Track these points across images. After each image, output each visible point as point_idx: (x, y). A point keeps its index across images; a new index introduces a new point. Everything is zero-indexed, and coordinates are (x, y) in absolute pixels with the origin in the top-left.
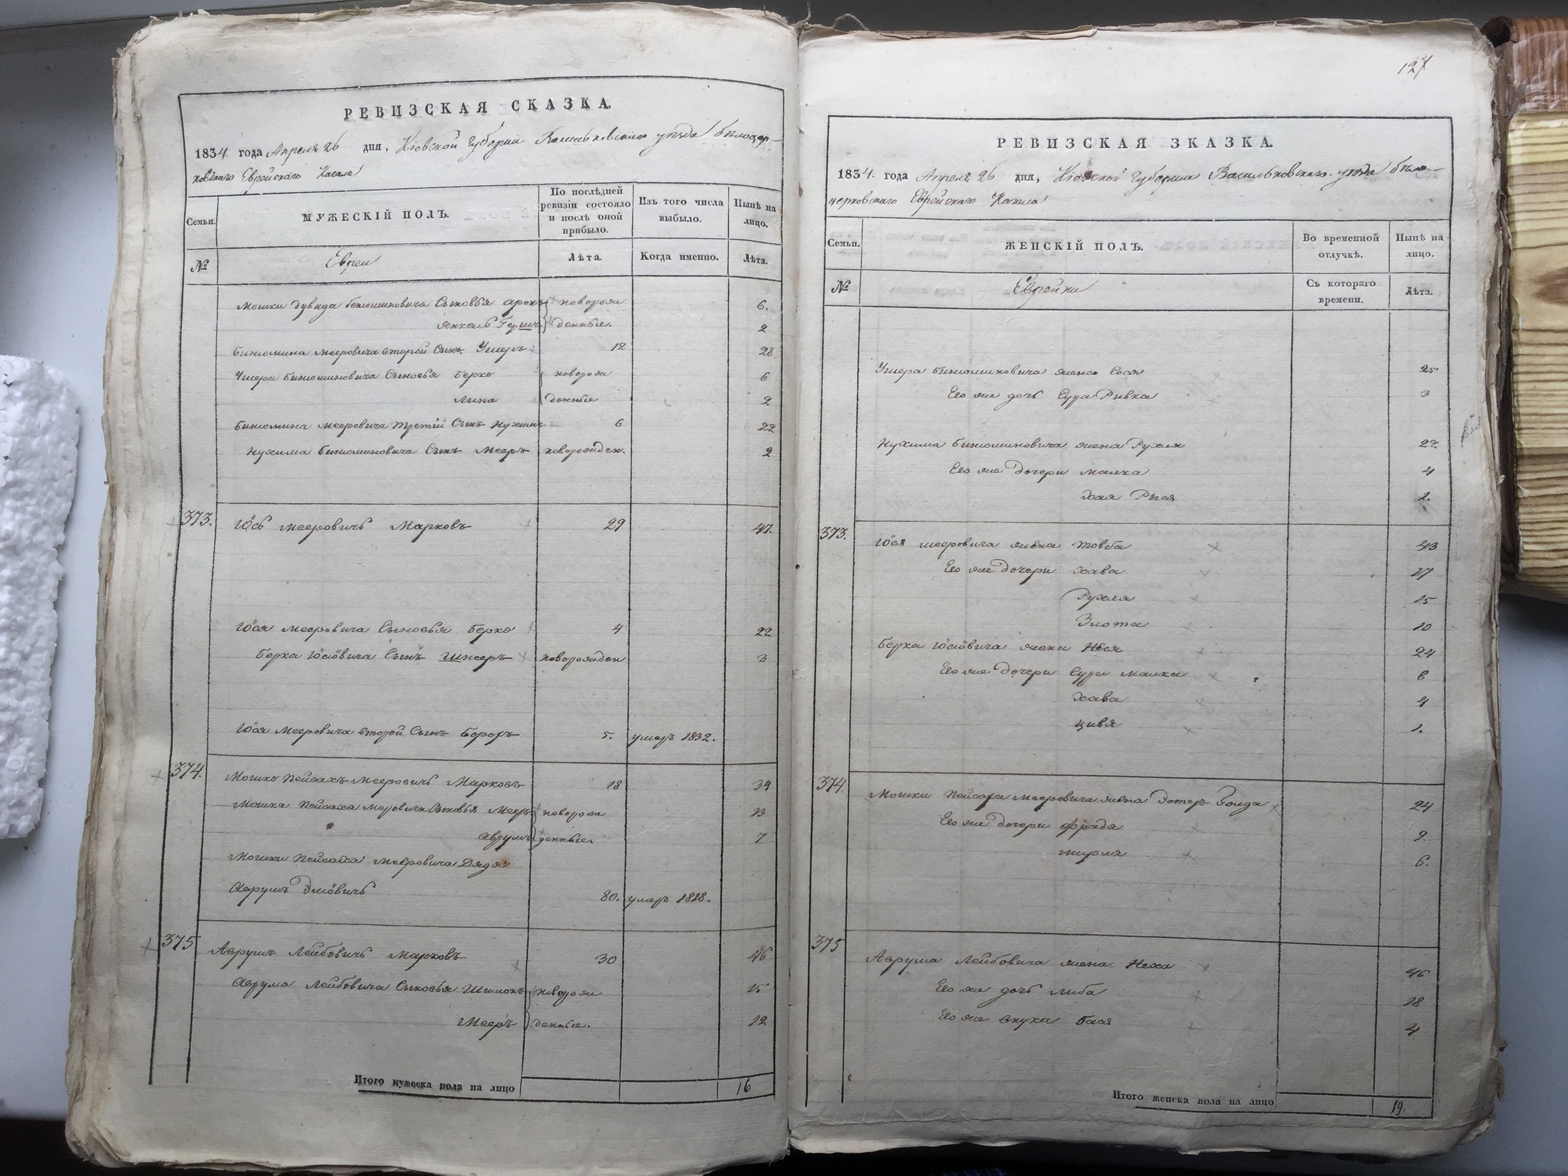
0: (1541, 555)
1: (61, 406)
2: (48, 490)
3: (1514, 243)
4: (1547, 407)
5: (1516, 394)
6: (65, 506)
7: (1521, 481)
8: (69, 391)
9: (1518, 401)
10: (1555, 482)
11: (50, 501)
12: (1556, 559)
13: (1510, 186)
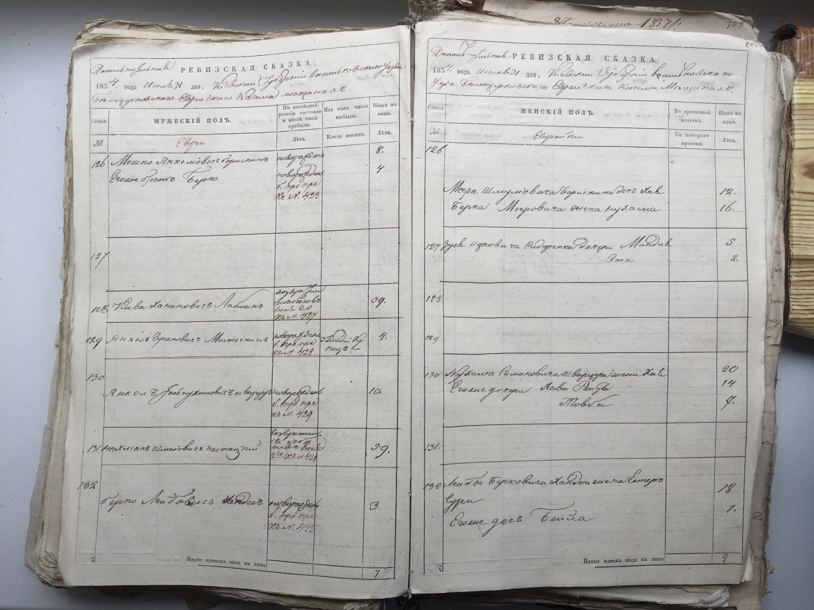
0: (800, 312)
3: (794, 145)
4: (807, 234)
5: (791, 225)
7: (792, 272)
9: (792, 230)
10: (809, 274)
12: (808, 314)
13: (793, 115)
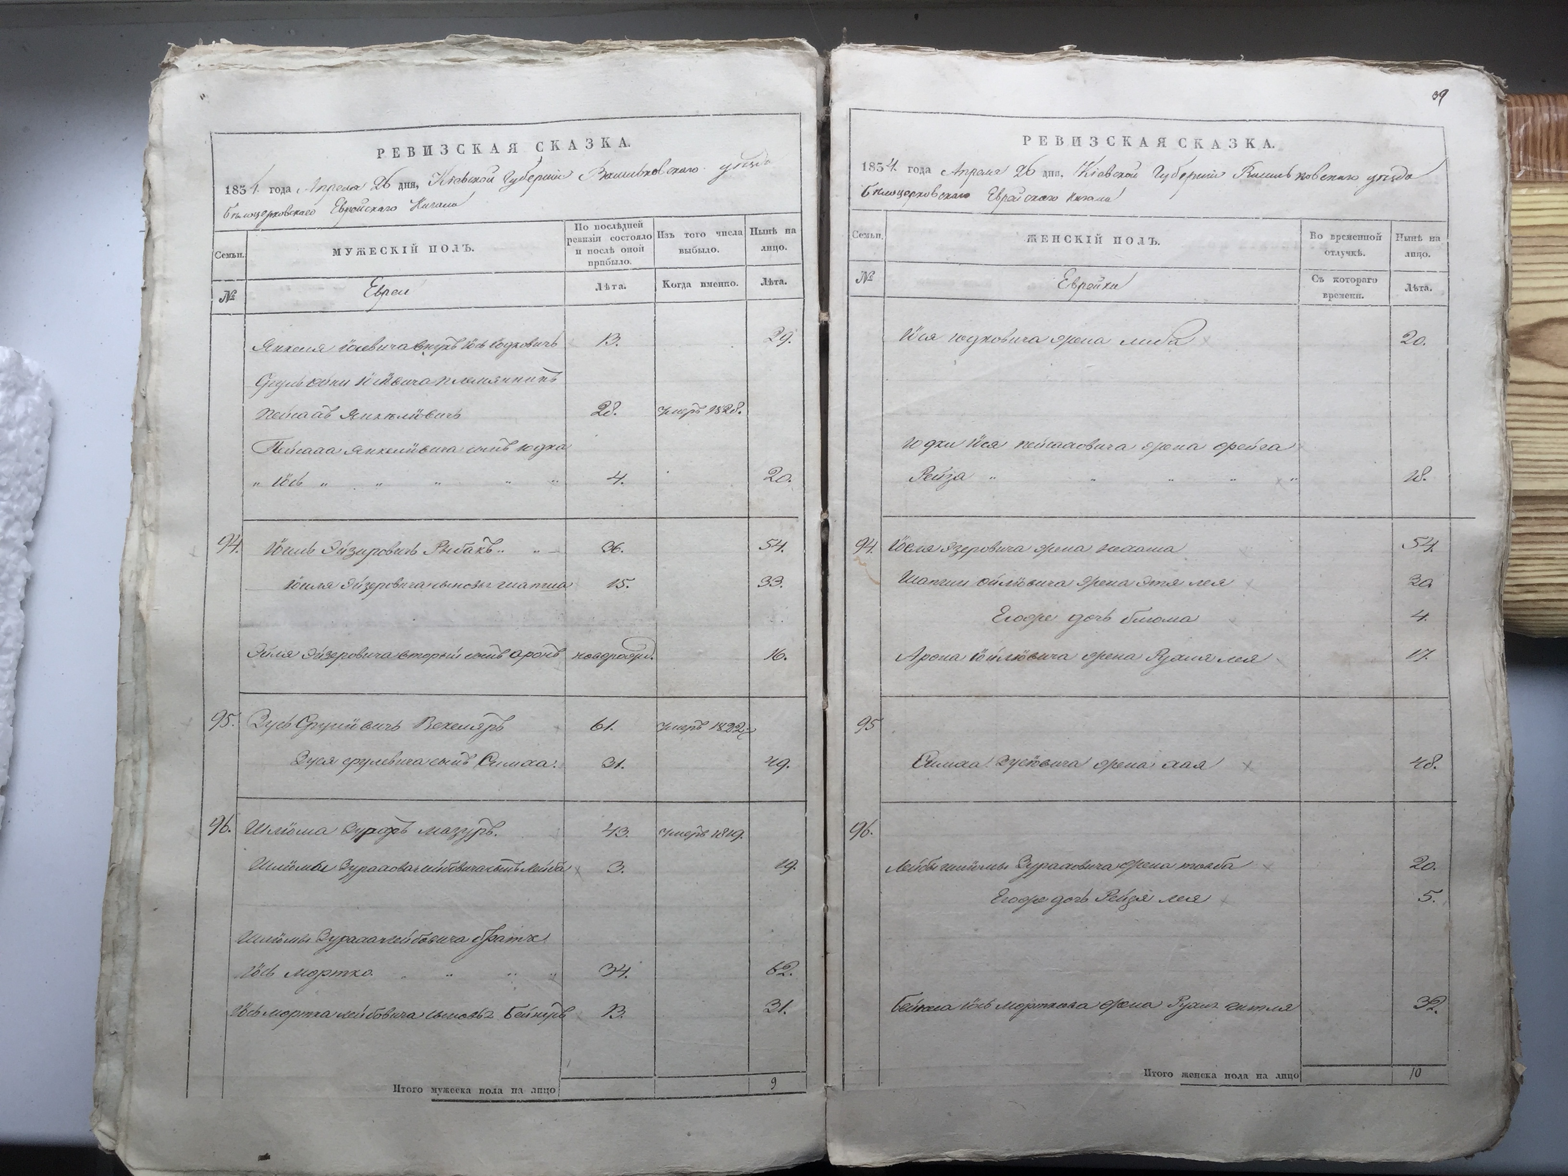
1: (36, 398)
2: (21, 484)
6: (36, 502)
8: (44, 381)
11: (22, 496)
